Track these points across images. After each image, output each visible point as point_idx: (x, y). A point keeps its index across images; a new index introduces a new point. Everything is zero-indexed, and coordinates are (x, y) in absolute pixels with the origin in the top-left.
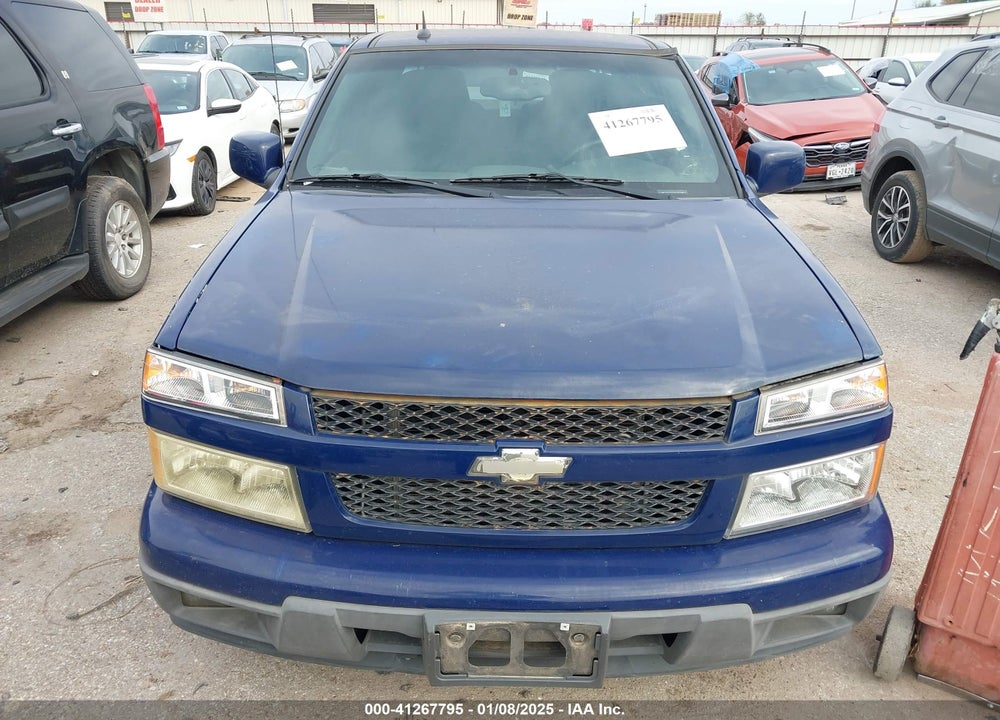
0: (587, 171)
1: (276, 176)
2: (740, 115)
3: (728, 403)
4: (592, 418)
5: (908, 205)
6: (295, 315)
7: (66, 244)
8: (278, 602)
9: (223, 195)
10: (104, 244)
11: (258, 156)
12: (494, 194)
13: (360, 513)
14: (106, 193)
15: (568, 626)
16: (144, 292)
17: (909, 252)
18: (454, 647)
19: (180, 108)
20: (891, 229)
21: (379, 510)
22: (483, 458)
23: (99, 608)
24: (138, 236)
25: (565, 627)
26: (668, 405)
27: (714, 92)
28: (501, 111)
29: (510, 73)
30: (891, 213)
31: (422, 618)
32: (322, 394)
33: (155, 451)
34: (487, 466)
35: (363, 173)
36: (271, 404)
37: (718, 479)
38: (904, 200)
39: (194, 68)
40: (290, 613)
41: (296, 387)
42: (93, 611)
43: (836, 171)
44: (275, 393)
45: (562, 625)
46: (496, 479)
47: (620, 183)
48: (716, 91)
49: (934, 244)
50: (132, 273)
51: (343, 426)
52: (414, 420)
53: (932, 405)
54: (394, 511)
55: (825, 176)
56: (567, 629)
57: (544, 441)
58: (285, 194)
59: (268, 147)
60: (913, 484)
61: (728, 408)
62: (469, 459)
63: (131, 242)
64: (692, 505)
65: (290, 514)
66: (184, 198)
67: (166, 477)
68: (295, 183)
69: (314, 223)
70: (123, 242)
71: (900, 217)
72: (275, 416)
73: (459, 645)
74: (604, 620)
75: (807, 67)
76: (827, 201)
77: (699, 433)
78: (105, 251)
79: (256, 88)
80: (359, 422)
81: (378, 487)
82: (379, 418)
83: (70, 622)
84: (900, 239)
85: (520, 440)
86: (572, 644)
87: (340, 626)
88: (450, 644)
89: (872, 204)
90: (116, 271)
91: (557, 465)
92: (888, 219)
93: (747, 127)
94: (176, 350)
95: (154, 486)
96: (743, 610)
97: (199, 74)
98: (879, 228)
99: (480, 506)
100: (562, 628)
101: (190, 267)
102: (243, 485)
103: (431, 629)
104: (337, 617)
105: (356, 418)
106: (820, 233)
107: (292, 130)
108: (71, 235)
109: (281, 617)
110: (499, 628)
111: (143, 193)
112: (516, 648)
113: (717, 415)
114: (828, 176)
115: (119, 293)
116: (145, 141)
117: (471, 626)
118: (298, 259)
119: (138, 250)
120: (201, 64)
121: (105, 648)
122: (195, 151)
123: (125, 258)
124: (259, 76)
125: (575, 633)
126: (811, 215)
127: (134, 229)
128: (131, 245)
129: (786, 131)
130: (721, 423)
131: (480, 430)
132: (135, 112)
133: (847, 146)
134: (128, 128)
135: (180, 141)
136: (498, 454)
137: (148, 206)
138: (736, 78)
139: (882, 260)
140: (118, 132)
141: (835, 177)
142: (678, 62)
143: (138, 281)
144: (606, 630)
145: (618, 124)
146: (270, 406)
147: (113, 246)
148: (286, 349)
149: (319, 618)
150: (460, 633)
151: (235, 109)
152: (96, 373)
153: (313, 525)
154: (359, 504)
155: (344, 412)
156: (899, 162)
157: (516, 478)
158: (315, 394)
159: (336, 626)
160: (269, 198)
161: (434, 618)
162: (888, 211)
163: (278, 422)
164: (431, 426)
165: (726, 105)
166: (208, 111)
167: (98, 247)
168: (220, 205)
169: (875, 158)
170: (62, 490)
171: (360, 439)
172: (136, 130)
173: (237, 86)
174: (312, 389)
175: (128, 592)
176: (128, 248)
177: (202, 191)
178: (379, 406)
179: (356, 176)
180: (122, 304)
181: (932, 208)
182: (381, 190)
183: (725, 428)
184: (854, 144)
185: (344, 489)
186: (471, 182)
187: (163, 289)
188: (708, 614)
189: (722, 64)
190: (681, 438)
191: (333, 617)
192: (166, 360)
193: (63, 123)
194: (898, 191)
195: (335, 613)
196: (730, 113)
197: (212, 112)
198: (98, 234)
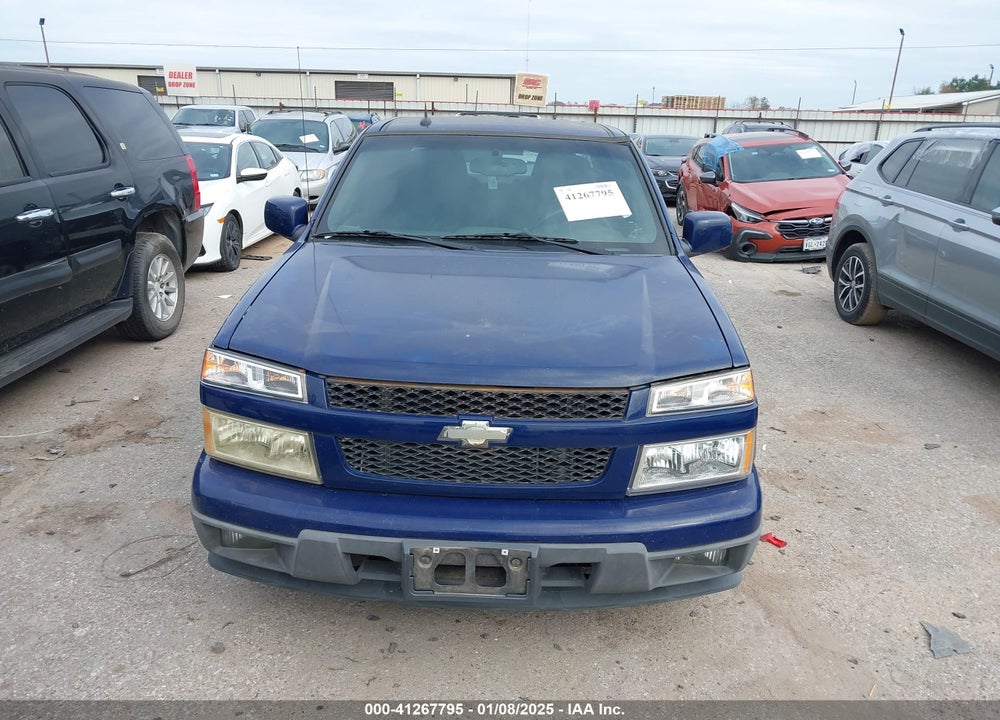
0: (551, 232)
1: (302, 231)
2: (726, 191)
3: (626, 392)
4: (528, 401)
5: (863, 273)
6: (317, 326)
7: (115, 289)
8: (295, 535)
9: (248, 253)
10: (146, 291)
11: (288, 215)
12: (475, 248)
13: (359, 469)
14: (150, 247)
15: (507, 551)
16: (176, 335)
17: (865, 315)
18: (425, 567)
19: (212, 175)
20: (849, 294)
21: (372, 466)
22: (449, 427)
23: (146, 569)
24: (174, 285)
25: (505, 552)
26: (582, 393)
27: (703, 170)
28: (490, 185)
29: (493, 155)
30: (849, 280)
31: (401, 544)
32: (334, 380)
33: (207, 427)
34: (451, 433)
35: (372, 231)
36: (296, 387)
37: (619, 447)
38: (859, 269)
39: (226, 141)
40: (303, 542)
41: (316, 375)
42: (141, 571)
43: (812, 244)
44: (299, 379)
45: (503, 551)
46: (458, 443)
47: (575, 242)
48: (704, 169)
49: (886, 308)
50: (167, 317)
51: (348, 403)
52: (399, 399)
53: (860, 440)
54: (384, 467)
55: (802, 248)
56: (507, 554)
57: (492, 416)
58: (310, 245)
59: (297, 208)
60: (830, 499)
61: (626, 396)
62: (439, 428)
63: (168, 290)
64: (601, 467)
65: (308, 471)
66: (213, 255)
67: (214, 446)
68: (318, 237)
69: (332, 267)
70: (161, 290)
71: (857, 283)
72: (300, 396)
73: (427, 566)
74: (534, 549)
75: (786, 149)
76: (803, 271)
77: (605, 413)
78: (146, 296)
79: (281, 158)
80: (360, 400)
81: (372, 449)
82: (374, 397)
83: (123, 579)
84: (857, 303)
85: (475, 415)
86: (511, 568)
87: (340, 550)
88: (421, 565)
89: (835, 273)
90: (154, 315)
91: (502, 433)
92: (848, 285)
93: (731, 202)
94: (228, 349)
95: (204, 454)
96: (639, 547)
97: (230, 147)
98: (841, 293)
99: (446, 464)
100: (503, 553)
101: (217, 315)
102: (272, 452)
103: (407, 552)
104: (338, 545)
105: (358, 397)
106: (792, 298)
107: (312, 198)
108: (119, 282)
109: (297, 546)
110: (457, 553)
111: (180, 247)
112: (470, 570)
113: (618, 400)
114: (805, 248)
115: (156, 334)
116: (185, 202)
117: (436, 550)
118: (318, 295)
119: (174, 297)
120: (234, 138)
121: (152, 597)
122: (224, 214)
123: (162, 305)
124: (284, 148)
125: (514, 557)
126: (786, 283)
127: (171, 278)
128: (167, 293)
129: (765, 206)
130: (621, 406)
131: (447, 407)
132: (177, 178)
133: (821, 221)
134: (170, 190)
135: (212, 204)
136: (460, 425)
137: (184, 260)
138: (722, 158)
139: (843, 322)
140: (162, 195)
141: (811, 249)
142: (630, 147)
143: (172, 324)
144: (535, 555)
145: (577, 196)
146: (297, 389)
147: (153, 292)
148: (309, 350)
149: (325, 544)
150: (428, 555)
151: (262, 177)
152: (136, 398)
153: (324, 479)
154: (359, 462)
155: (349, 394)
156: (853, 236)
157: (472, 442)
158: (329, 380)
159: (337, 551)
160: (296, 248)
161: (409, 544)
162: (847, 279)
163: (302, 400)
164: (411, 404)
165: (713, 182)
166: (237, 179)
167: (141, 294)
168: (244, 263)
169: (836, 231)
170: (113, 486)
171: (362, 412)
172: (177, 193)
173: (263, 157)
174: (327, 376)
175: (169, 559)
176: (164, 295)
177: (229, 249)
178: (375, 389)
179: (366, 232)
180: (157, 344)
181: (880, 275)
182: (385, 244)
183: (623, 411)
184: (827, 219)
185: (347, 450)
186: (457, 239)
187: (193, 332)
188: (612, 548)
189: (710, 146)
190: (592, 416)
191: (335, 544)
192: (222, 356)
193: (120, 186)
194: (854, 260)
195: (337, 541)
196: (717, 189)
197: (241, 179)
198: (141, 282)
